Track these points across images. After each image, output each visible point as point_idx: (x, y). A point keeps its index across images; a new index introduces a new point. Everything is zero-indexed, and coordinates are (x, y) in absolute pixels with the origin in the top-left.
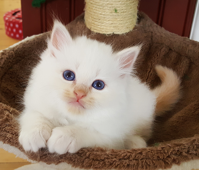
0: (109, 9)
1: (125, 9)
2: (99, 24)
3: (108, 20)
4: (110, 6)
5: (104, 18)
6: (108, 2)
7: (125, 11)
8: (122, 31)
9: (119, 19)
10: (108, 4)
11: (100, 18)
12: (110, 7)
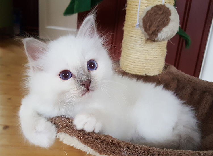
0: (143, 54)
1: (157, 55)
2: (134, 66)
3: (142, 63)
4: (145, 51)
5: (139, 61)
6: (143, 49)
7: (157, 56)
8: (153, 74)
9: (151, 63)
10: (143, 50)
11: (135, 61)
12: (145, 53)
